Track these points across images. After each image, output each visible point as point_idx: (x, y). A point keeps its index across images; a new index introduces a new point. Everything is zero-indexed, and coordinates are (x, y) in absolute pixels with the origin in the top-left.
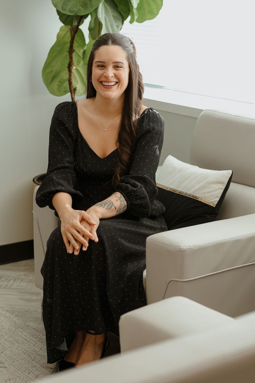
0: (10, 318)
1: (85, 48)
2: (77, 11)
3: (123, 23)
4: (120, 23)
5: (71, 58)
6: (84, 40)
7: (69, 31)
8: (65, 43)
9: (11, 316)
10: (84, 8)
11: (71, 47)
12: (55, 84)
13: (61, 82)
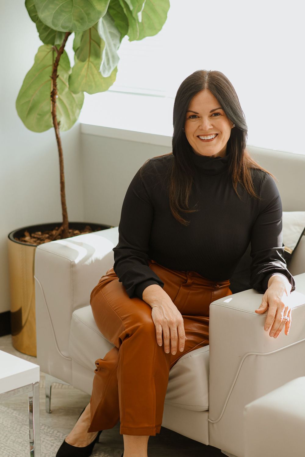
0: (8, 413)
1: (70, 72)
2: (71, 26)
3: (120, 41)
4: (118, 41)
5: (55, 85)
6: (68, 62)
7: (50, 51)
8: (45, 67)
9: (8, 411)
10: (80, 22)
11: (55, 71)
12: (34, 117)
13: (42, 115)
